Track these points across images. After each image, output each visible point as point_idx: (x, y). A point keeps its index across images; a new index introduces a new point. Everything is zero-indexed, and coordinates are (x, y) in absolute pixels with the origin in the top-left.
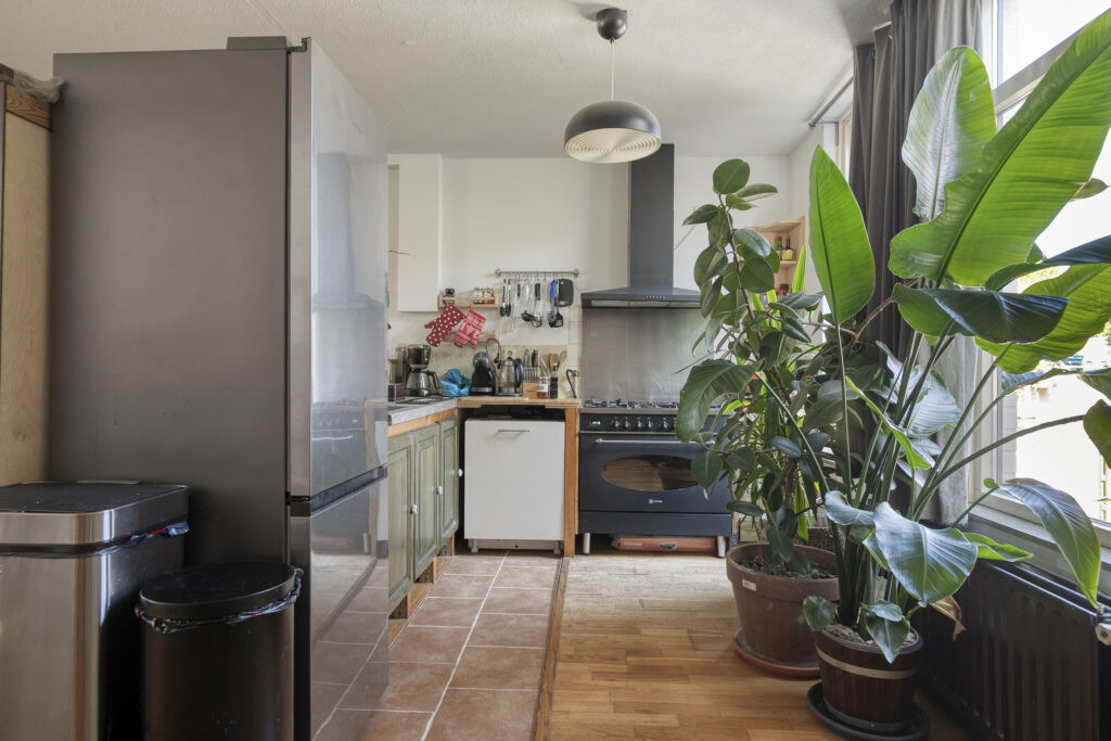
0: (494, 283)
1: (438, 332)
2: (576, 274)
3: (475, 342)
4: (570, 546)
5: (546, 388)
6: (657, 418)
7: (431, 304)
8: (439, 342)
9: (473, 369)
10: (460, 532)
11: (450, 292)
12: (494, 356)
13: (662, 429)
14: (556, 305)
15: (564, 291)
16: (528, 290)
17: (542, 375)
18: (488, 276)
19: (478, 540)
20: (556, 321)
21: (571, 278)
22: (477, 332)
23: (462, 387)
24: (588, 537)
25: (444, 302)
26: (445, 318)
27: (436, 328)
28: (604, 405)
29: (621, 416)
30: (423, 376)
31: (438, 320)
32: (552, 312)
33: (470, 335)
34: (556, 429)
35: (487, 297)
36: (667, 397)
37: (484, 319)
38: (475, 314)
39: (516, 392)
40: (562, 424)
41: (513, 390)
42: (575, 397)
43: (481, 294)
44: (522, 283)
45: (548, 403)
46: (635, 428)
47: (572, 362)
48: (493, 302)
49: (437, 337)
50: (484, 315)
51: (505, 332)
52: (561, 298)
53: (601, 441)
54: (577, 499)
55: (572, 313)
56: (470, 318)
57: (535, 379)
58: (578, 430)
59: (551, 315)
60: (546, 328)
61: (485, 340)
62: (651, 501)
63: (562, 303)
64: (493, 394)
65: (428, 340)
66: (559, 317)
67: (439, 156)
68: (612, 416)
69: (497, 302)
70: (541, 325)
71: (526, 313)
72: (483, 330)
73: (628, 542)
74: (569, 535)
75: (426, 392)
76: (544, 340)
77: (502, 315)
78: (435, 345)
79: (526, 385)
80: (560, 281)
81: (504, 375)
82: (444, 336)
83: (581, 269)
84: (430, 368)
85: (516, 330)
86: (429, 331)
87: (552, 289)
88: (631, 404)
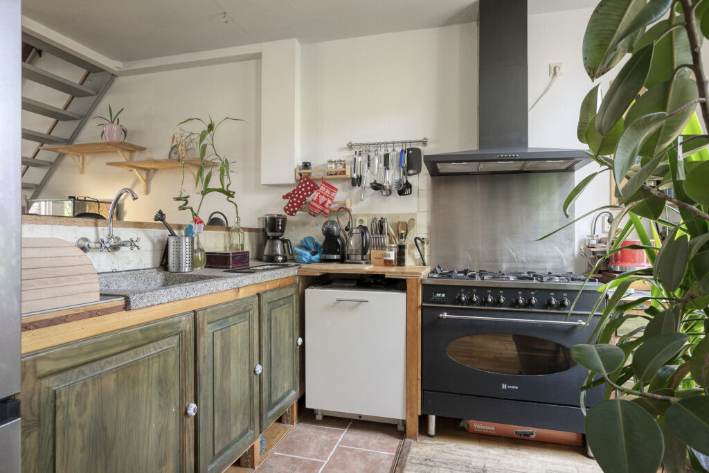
0: (346, 155)
1: (293, 202)
2: (424, 143)
3: (327, 211)
4: (413, 426)
5: (392, 256)
6: (511, 291)
7: (289, 177)
8: (295, 211)
9: (324, 237)
10: (302, 401)
11: (306, 165)
12: (344, 224)
13: (516, 304)
14: (404, 174)
15: (412, 159)
16: (377, 161)
17: (391, 242)
18: (341, 149)
19: (322, 411)
20: (404, 189)
21: (420, 147)
22: (329, 202)
23: (314, 254)
24: (433, 419)
25: (301, 174)
26: (300, 189)
27: (292, 198)
28: (449, 275)
29: (468, 289)
30: (279, 243)
31: (294, 191)
32: (400, 180)
33: (323, 205)
34: (396, 300)
35: (340, 168)
36: (520, 265)
37: (337, 190)
38: (327, 184)
39: (363, 259)
40: (404, 295)
41: (359, 257)
42: (424, 264)
43: (333, 166)
44: (372, 155)
45: (392, 272)
46: (485, 303)
47: (421, 229)
48: (344, 173)
49: (293, 207)
50: (336, 186)
51: (357, 202)
52: (409, 167)
53: (445, 315)
54: (420, 377)
55: (421, 181)
56: (323, 188)
57: (382, 247)
58: (420, 303)
59: (399, 183)
60: (395, 198)
61: (336, 209)
62: (504, 386)
63: (411, 172)
64: (342, 261)
65: (285, 210)
66: (408, 186)
67: (296, 40)
68: (458, 288)
69: (348, 173)
70: (390, 194)
71: (375, 182)
72: (334, 201)
73: (479, 426)
74: (412, 415)
75: (280, 258)
76: (393, 208)
77: (354, 185)
78: (291, 214)
79: (374, 253)
80: (409, 150)
81: (352, 242)
82: (299, 206)
83: (430, 137)
84: (286, 236)
85: (367, 200)
86: (287, 201)
87: (401, 158)
88: (482, 273)
